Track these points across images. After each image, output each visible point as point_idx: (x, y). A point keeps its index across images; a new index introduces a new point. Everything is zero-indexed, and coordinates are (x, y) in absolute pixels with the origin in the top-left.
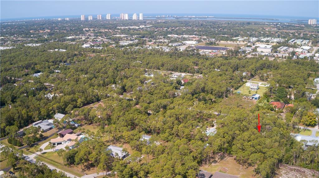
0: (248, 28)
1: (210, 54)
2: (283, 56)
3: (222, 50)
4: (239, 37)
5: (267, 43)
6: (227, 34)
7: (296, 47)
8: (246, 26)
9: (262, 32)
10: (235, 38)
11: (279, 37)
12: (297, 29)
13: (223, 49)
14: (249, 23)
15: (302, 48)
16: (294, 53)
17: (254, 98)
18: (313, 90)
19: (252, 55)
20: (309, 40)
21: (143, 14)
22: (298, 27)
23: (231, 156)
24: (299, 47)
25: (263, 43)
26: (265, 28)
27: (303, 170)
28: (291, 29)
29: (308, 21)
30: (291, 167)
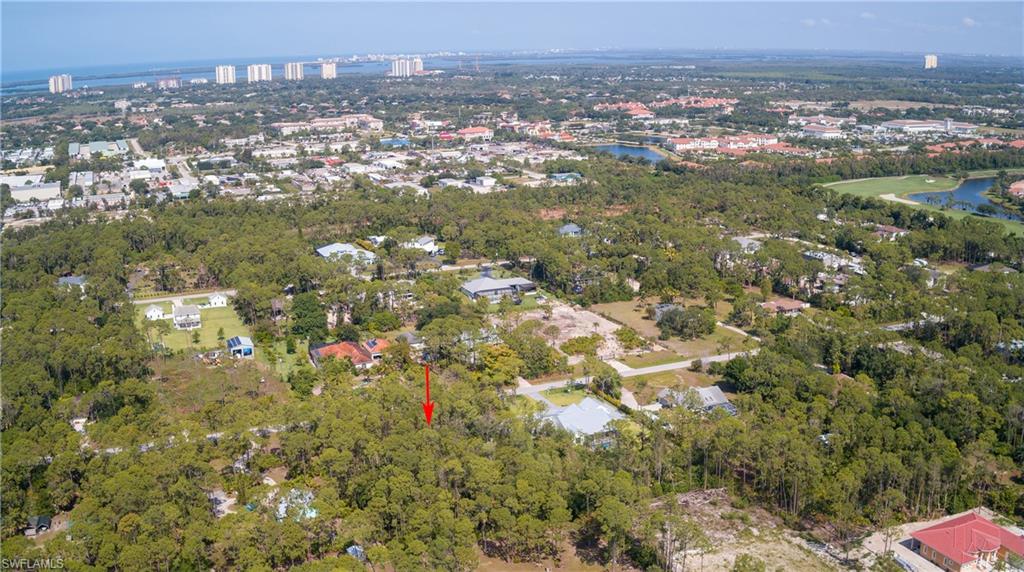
5: (13, 171)
15: (143, 168)
16: (139, 186)
20: (123, 141)
22: (33, 104)
24: (126, 164)
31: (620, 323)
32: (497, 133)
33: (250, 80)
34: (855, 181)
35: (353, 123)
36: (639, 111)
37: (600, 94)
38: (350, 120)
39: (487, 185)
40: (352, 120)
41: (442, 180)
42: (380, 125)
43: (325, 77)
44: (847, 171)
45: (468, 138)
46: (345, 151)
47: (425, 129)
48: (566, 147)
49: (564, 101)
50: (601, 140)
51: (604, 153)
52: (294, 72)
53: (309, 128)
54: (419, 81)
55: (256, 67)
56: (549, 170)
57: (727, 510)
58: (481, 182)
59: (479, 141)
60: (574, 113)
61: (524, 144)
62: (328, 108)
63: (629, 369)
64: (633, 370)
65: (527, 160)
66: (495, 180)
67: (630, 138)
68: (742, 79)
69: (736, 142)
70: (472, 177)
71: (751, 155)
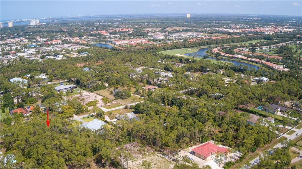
31: (103, 96)
32: (62, 41)
34: (168, 50)
35: (18, 40)
36: (105, 33)
37: (93, 28)
38: (17, 39)
39: (60, 57)
40: (18, 39)
41: (47, 56)
42: (27, 40)
43: (9, 26)
44: (166, 48)
45: (54, 43)
46: (16, 49)
47: (41, 41)
48: (83, 45)
49: (82, 31)
50: (94, 42)
51: (95, 46)
53: (5, 42)
54: (38, 27)
56: (79, 52)
57: (139, 148)
58: (59, 56)
59: (57, 44)
60: (85, 34)
61: (71, 44)
62: (10, 36)
63: (106, 109)
65: (72, 49)
66: (63, 56)
67: (103, 41)
68: (134, 22)
69: (134, 41)
70: (56, 55)
71: (138, 44)
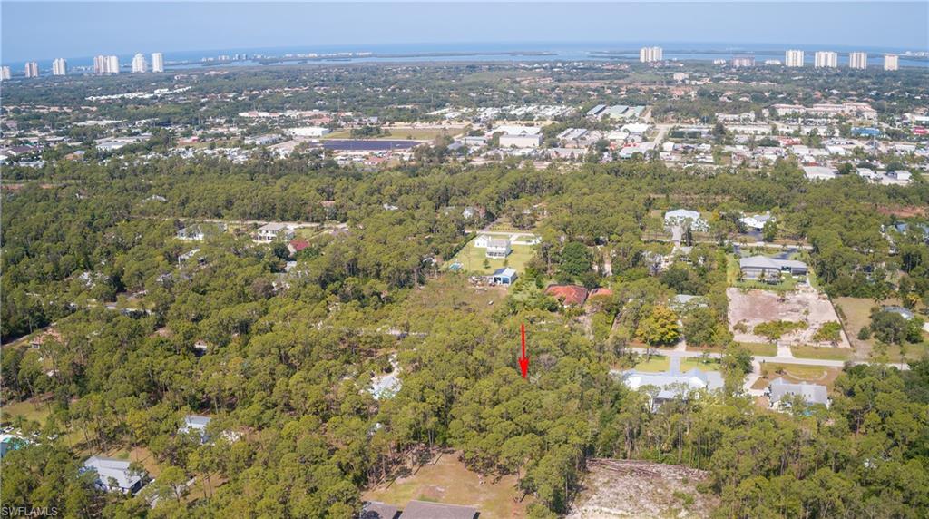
0: (471, 80)
1: (366, 163)
2: (572, 154)
3: (399, 147)
4: (447, 110)
5: (526, 122)
6: (411, 103)
7: (609, 129)
8: (466, 76)
9: (511, 91)
10: (434, 113)
11: (559, 103)
12: (609, 77)
13: (404, 145)
14: (472, 68)
15: (625, 131)
16: (603, 146)
17: (499, 279)
18: (663, 243)
19: (486, 157)
20: (643, 107)
21: (163, 55)
22: (612, 70)
23: (449, 452)
24: (617, 126)
25: (514, 122)
26: (518, 79)
27: (654, 468)
28: (593, 79)
29: (639, 53)
30: (621, 465)
31: (843, 317)
33: (816, 65)
35: (851, 111)
38: (848, 108)
39: (903, 178)
40: (851, 108)
41: (858, 169)
47: (912, 123)
52: (858, 61)
53: (802, 111)
55: (823, 54)
58: (896, 175)
63: (790, 357)
64: (794, 358)
66: (910, 175)
70: (891, 170)
